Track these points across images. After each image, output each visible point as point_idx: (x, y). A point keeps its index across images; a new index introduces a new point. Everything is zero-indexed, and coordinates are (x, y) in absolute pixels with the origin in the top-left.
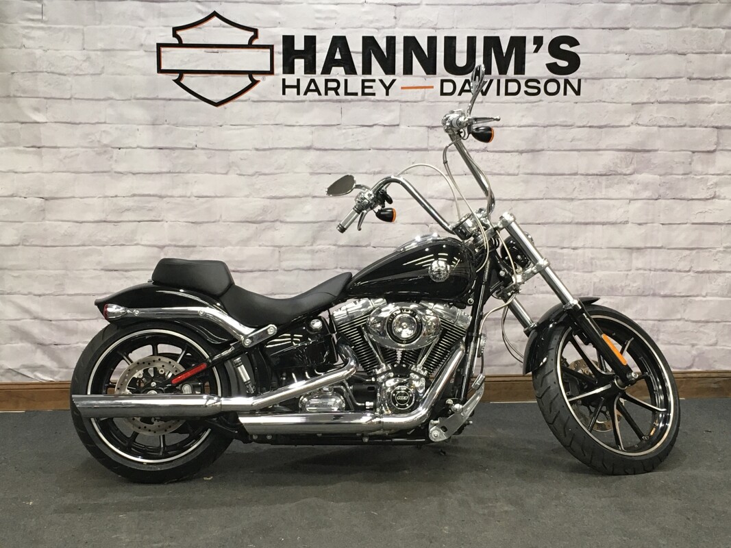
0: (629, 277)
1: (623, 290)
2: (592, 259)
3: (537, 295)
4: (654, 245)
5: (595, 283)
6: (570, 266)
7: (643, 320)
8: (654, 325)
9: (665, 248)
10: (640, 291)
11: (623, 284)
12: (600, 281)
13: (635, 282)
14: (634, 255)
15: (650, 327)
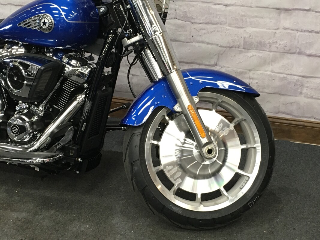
0: (276, 35)
1: (270, 46)
2: (242, 16)
3: (194, 44)
4: (302, 8)
5: (245, 38)
6: (222, 21)
7: (289, 74)
8: (298, 80)
9: (313, 11)
10: (287, 49)
11: (271, 41)
12: (250, 36)
13: (283, 40)
14: (283, 15)
15: (295, 81)
